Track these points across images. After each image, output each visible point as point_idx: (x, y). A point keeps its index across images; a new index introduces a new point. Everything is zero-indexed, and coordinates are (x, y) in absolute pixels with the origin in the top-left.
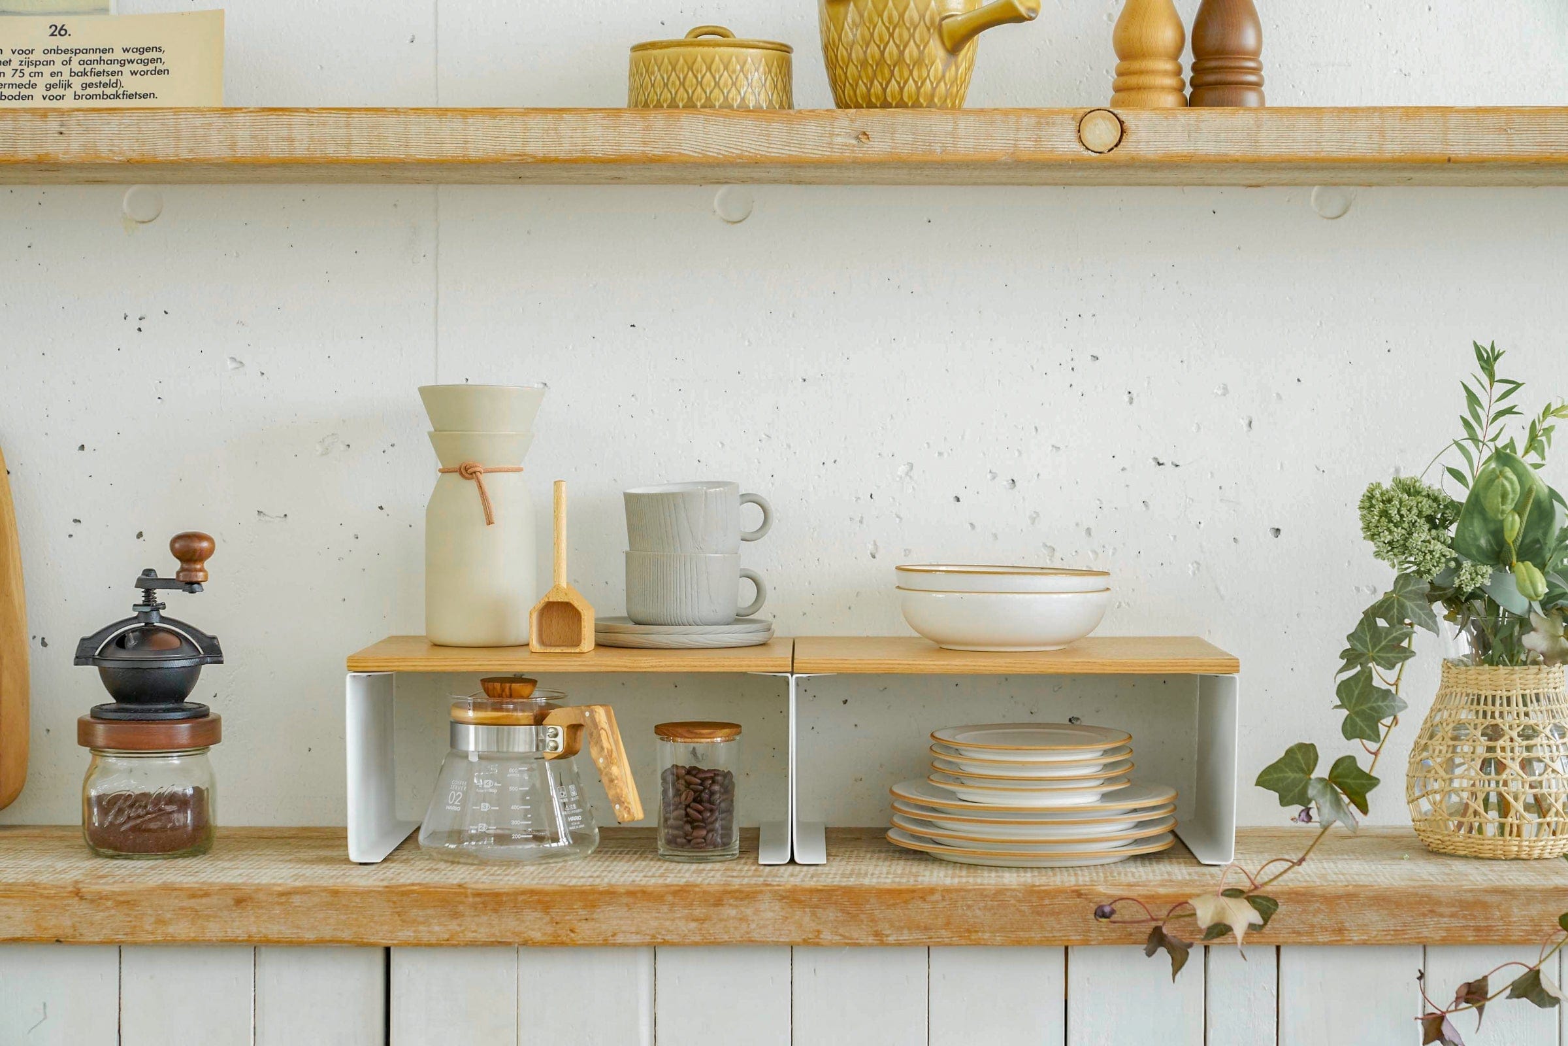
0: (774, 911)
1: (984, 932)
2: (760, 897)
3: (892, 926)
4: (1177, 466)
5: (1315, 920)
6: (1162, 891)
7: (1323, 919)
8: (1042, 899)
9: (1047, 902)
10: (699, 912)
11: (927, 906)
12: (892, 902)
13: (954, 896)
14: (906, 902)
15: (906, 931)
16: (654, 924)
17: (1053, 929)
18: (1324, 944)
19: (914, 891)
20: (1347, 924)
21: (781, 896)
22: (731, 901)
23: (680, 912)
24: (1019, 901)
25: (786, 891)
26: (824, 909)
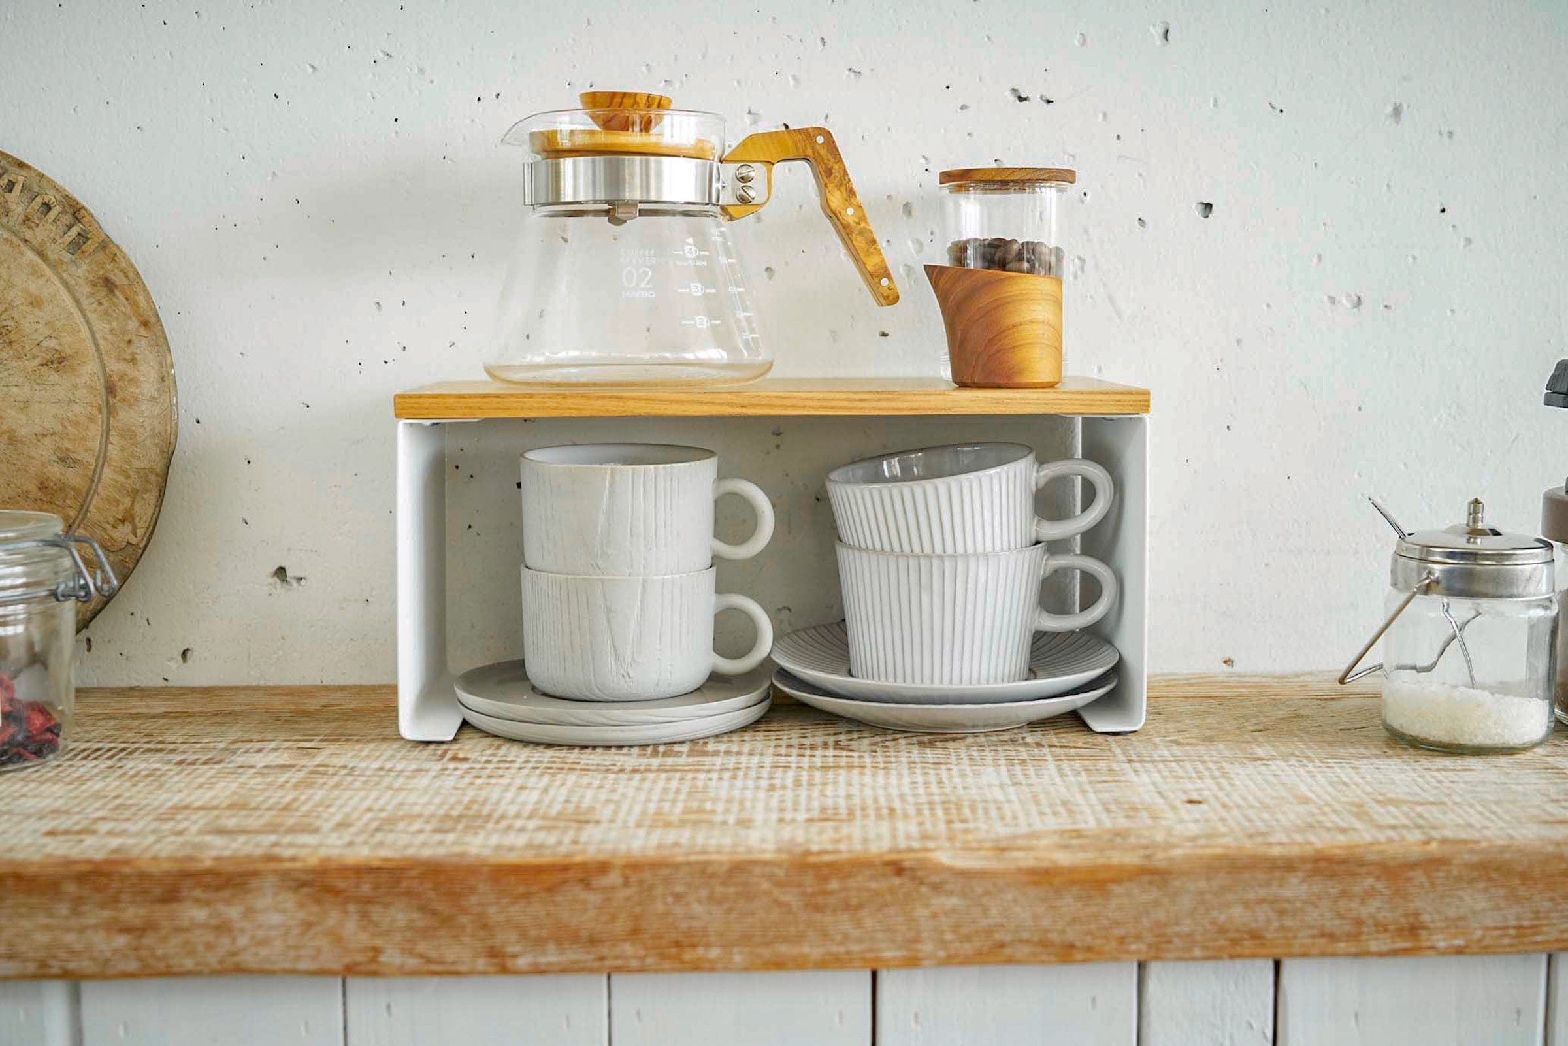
0: (284, 911)
1: (708, 946)
2: (254, 883)
3: (524, 935)
4: (1049, 102)
5: (1364, 912)
6: (1064, 859)
7: (1378, 909)
8: (826, 879)
9: (834, 885)
10: (132, 913)
11: (593, 898)
12: (521, 889)
13: (647, 876)
14: (550, 889)
15: (551, 947)
16: (42, 938)
17: (846, 936)
18: (1381, 954)
19: (565, 868)
20: (1426, 918)
21: (297, 880)
22: (197, 893)
23: (94, 916)
24: (779, 884)
25: (306, 871)
26: (386, 905)
